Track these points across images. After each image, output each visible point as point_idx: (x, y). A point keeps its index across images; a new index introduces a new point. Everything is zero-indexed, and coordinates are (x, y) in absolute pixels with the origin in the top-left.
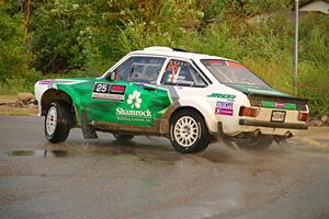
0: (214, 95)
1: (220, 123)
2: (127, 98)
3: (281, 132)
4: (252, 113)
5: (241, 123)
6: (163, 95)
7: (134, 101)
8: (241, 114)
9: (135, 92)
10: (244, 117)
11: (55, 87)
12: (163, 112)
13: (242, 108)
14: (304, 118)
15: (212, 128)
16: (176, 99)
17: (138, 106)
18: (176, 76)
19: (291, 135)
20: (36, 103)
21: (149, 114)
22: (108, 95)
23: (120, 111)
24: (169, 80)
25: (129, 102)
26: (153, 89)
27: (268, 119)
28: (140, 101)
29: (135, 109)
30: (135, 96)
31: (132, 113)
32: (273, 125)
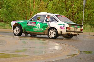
0: (59, 24)
1: (61, 31)
2: (36, 25)
3: (76, 33)
4: (69, 29)
5: (67, 31)
6: (46, 24)
7: (38, 26)
8: (66, 29)
9: (38, 24)
10: (67, 30)
11: (17, 23)
12: (46, 29)
13: (67, 27)
14: (82, 30)
15: (59, 32)
16: (49, 25)
17: (39, 27)
18: (49, 20)
19: (79, 34)
20: (12, 27)
21: (42, 29)
22: (31, 25)
23: (34, 29)
24: (47, 21)
25: (37, 26)
26: (43, 23)
27: (73, 30)
28: (40, 26)
29: (38, 28)
30: (38, 25)
31: (38, 29)
32: (74, 32)
